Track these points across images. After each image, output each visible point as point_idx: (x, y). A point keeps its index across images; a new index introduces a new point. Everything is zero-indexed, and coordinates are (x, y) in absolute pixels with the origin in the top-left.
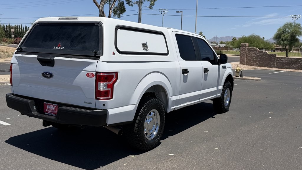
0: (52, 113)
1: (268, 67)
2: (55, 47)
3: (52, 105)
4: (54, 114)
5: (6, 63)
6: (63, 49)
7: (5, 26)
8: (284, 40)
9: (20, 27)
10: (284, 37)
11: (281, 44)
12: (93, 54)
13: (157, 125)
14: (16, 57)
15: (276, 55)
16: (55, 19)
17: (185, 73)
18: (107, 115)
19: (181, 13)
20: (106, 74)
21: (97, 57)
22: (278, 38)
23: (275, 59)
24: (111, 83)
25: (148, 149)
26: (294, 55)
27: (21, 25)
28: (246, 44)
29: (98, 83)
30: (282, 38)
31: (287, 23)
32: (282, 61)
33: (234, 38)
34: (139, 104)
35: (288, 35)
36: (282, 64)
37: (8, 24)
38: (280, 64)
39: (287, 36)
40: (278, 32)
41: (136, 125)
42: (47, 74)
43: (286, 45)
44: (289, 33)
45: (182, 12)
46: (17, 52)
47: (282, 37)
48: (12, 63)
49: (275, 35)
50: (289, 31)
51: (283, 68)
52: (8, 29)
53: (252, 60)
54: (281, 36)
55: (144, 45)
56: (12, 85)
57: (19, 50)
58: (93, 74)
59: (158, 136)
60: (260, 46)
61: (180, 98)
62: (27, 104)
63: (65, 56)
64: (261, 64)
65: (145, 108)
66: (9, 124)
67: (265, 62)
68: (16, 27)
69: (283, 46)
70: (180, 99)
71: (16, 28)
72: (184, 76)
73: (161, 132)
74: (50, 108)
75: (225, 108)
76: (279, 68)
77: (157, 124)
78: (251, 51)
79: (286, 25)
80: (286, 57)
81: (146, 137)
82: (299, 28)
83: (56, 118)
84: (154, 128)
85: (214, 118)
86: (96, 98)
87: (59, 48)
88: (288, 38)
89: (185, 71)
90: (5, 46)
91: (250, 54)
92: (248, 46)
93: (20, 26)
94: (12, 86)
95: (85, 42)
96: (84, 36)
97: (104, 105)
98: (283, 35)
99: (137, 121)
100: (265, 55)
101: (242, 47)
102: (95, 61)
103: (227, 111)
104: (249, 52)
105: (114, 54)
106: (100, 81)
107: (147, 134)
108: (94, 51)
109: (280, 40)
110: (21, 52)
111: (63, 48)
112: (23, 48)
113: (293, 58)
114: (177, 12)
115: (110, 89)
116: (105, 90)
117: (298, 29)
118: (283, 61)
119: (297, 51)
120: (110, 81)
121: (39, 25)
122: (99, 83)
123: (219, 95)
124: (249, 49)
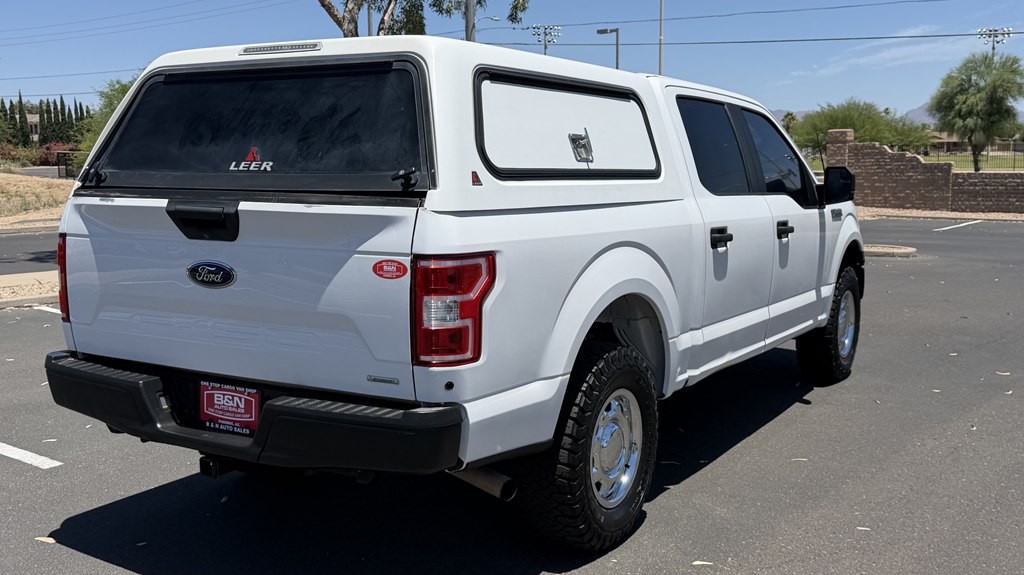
0: (234, 422)
1: (925, 209)
2: (234, 163)
3: (236, 391)
4: (244, 425)
5: (19, 231)
6: (269, 169)
7: (8, 106)
8: (965, 115)
9: (59, 107)
10: (964, 103)
11: (956, 127)
12: (397, 186)
13: (630, 448)
14: (78, 207)
15: (950, 165)
16: (228, 54)
17: (718, 245)
18: (463, 424)
19: (615, 33)
20: (449, 264)
21: (411, 194)
22: (946, 108)
23: (948, 181)
24: (473, 295)
25: (607, 544)
26: (998, 162)
27: (62, 98)
28: (845, 133)
29: (422, 300)
30: (957, 107)
31: (974, 56)
32: (971, 184)
33: (789, 114)
34: (572, 374)
35: (978, 95)
36: (975, 195)
37: (18, 98)
38: (965, 196)
39: (976, 100)
40: (942, 87)
41: (563, 455)
42: (210, 272)
43: (972, 131)
44: (983, 89)
45: (616, 30)
46: (83, 187)
47: (958, 103)
48: (65, 231)
49: (933, 98)
50: (982, 84)
51: (977, 211)
52: (17, 116)
53: (869, 188)
54: (956, 101)
55: (579, 143)
56: (66, 319)
57: (91, 182)
58: (399, 263)
59: (640, 492)
60: (885, 138)
61: (706, 340)
62: (132, 390)
63: (282, 196)
64: (898, 198)
65: (591, 388)
66: (57, 464)
67: (913, 192)
68: (44, 108)
69: (962, 136)
70: (705, 344)
71: (44, 110)
72: (716, 256)
73: (646, 473)
74: (227, 404)
75: (841, 365)
76: (963, 211)
77: (632, 444)
78: (864, 155)
79: (969, 61)
80: (973, 172)
81: (599, 495)
82: (1014, 72)
83: (255, 442)
84: (623, 460)
85: (808, 402)
86: (416, 361)
87: (251, 168)
88: (979, 108)
89: (720, 237)
90: (10, 172)
91: (860, 168)
92: (852, 138)
93: (59, 104)
94: (69, 321)
95: (355, 139)
96: (351, 115)
97: (450, 386)
98: (961, 98)
99: (567, 441)
100: (913, 167)
101: (832, 143)
102: (407, 212)
103: (844, 374)
104: (858, 161)
105: (476, 180)
106: (429, 293)
107: (599, 485)
108: (402, 172)
109: (952, 114)
110: (97, 187)
111: (267, 166)
112: (105, 171)
113: (1011, 175)
114: (600, 32)
115: (468, 322)
116: (450, 325)
117: (1011, 76)
118: (975, 184)
119: (1003, 150)
120: (469, 289)
121: (162, 79)
122: (426, 298)
123: (823, 317)
124: (856, 149)
